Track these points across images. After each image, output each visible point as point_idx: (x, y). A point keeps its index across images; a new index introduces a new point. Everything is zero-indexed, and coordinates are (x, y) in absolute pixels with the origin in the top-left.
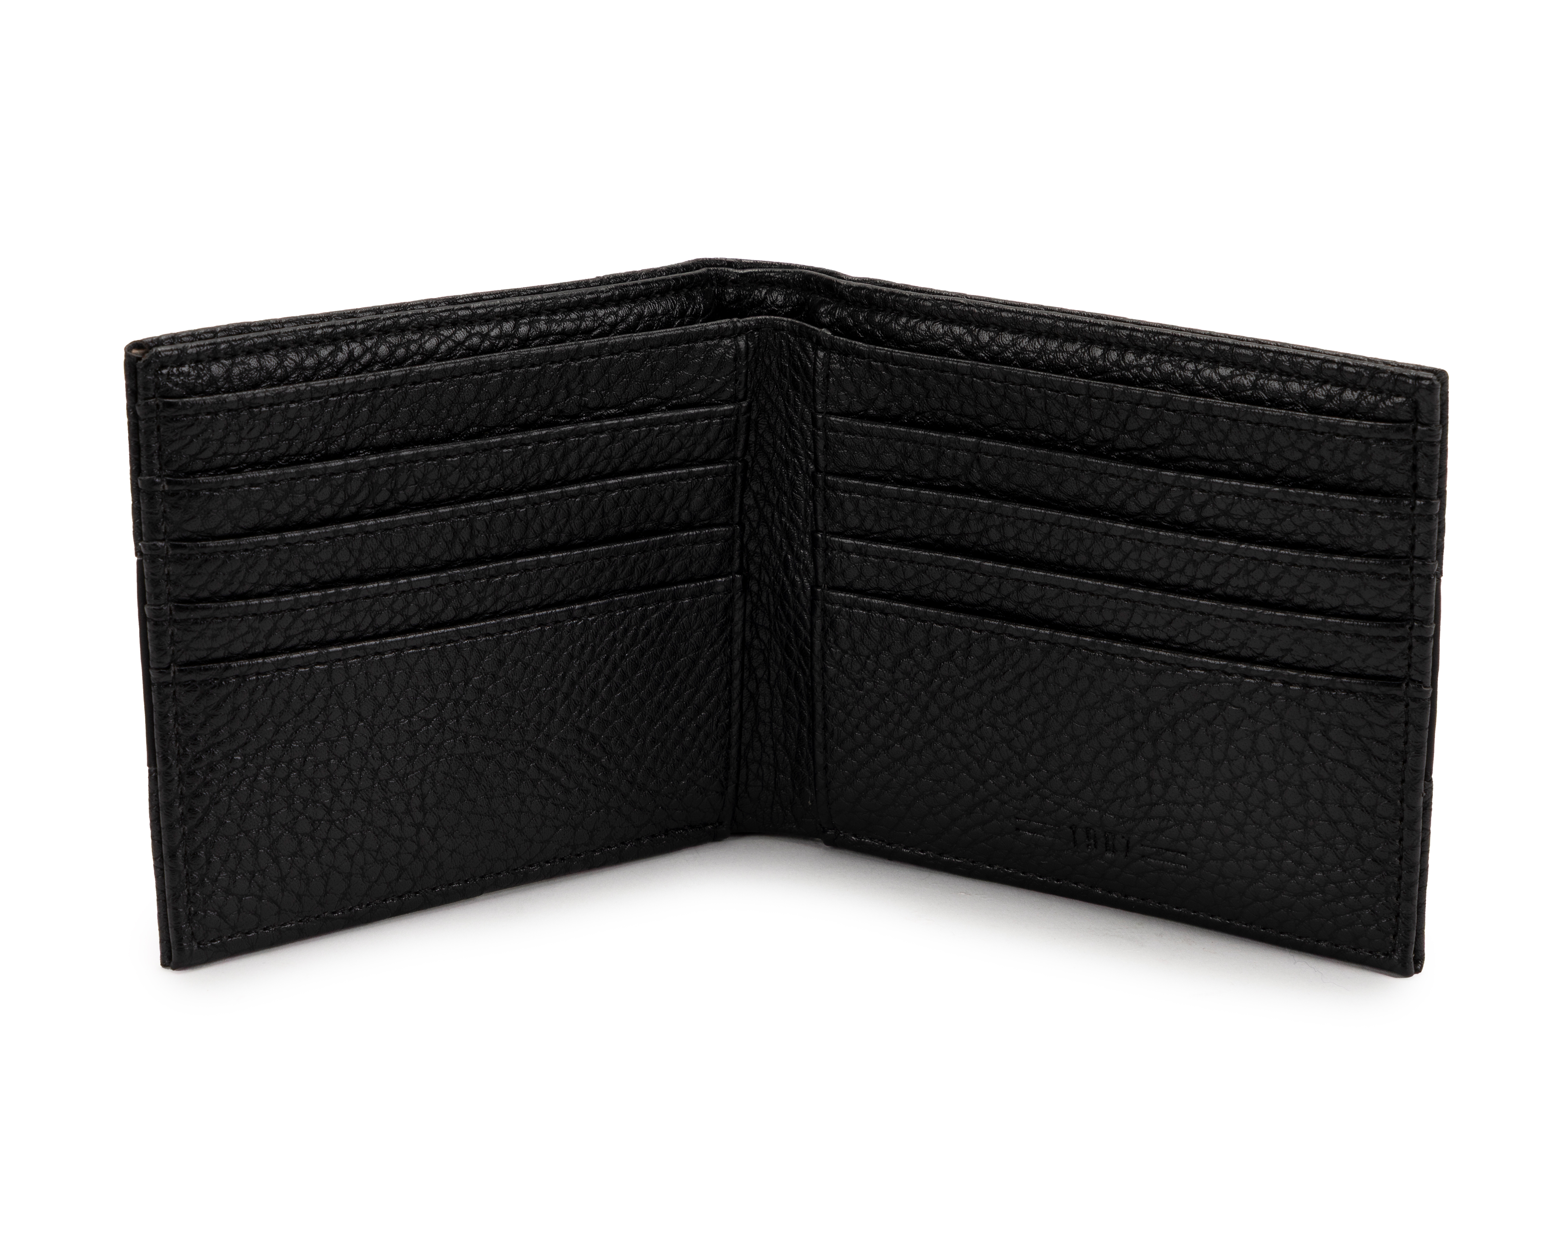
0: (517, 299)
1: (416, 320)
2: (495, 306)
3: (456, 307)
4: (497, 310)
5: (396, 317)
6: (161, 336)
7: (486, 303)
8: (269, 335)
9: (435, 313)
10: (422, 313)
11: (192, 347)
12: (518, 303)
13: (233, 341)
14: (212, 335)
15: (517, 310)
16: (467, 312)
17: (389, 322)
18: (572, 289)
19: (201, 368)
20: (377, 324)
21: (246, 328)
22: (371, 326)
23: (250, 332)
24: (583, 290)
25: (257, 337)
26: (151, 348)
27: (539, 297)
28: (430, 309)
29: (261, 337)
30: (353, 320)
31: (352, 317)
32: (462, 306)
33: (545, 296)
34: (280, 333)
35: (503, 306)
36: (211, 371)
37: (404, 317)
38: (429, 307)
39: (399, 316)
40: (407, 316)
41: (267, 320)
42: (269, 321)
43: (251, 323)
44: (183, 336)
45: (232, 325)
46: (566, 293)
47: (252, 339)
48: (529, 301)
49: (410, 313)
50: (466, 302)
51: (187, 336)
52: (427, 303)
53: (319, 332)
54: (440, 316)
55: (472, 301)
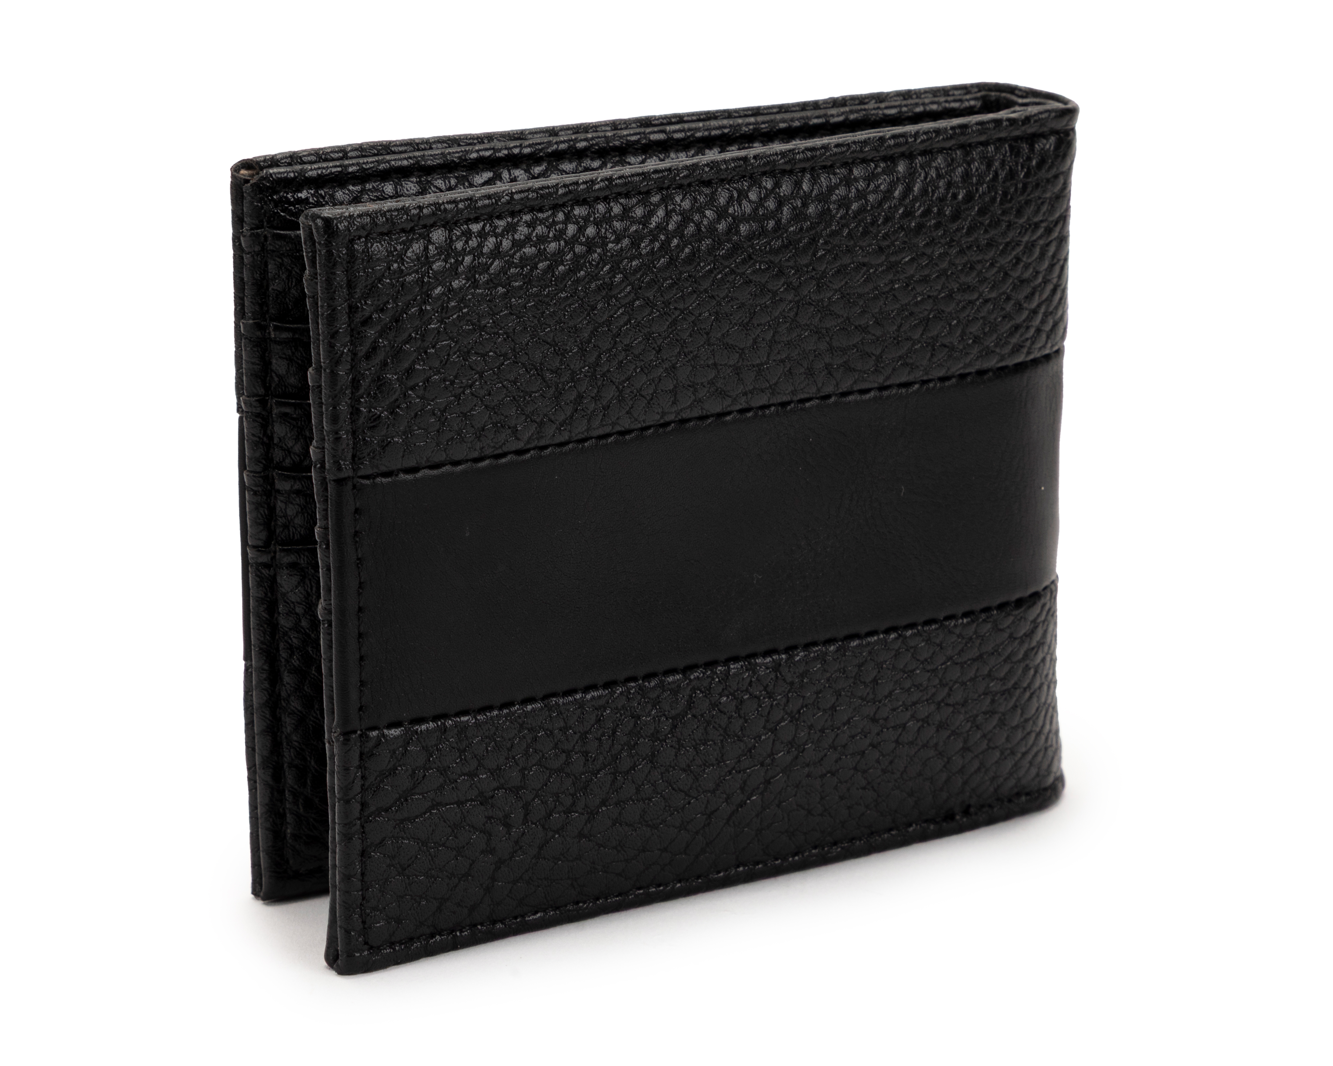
0: (725, 122)
1: (597, 144)
2: (698, 130)
3: (648, 130)
4: (699, 134)
5: (572, 140)
6: (276, 155)
7: (686, 126)
8: (410, 158)
9: (621, 137)
10: (605, 137)
11: (311, 170)
12: (725, 127)
13: (364, 163)
14: (341, 155)
15: (723, 135)
16: (662, 136)
17: (563, 146)
18: (796, 111)
19: (321, 195)
20: (548, 148)
21: (385, 148)
22: (541, 150)
23: (388, 154)
24: (809, 114)
25: (395, 160)
26: (262, 169)
27: (752, 120)
28: (615, 132)
29: (401, 160)
30: (517, 143)
31: (519, 139)
32: (656, 129)
33: (760, 119)
34: (424, 155)
35: (707, 130)
36: (334, 199)
37: (581, 140)
38: (616, 129)
39: (576, 139)
40: (586, 140)
41: (411, 140)
42: (414, 140)
43: (390, 142)
44: (304, 156)
45: (367, 143)
46: (787, 116)
47: (388, 162)
48: (739, 125)
49: (590, 136)
50: (662, 124)
51: (310, 155)
52: (615, 125)
53: (474, 155)
54: (627, 140)
55: (670, 123)
